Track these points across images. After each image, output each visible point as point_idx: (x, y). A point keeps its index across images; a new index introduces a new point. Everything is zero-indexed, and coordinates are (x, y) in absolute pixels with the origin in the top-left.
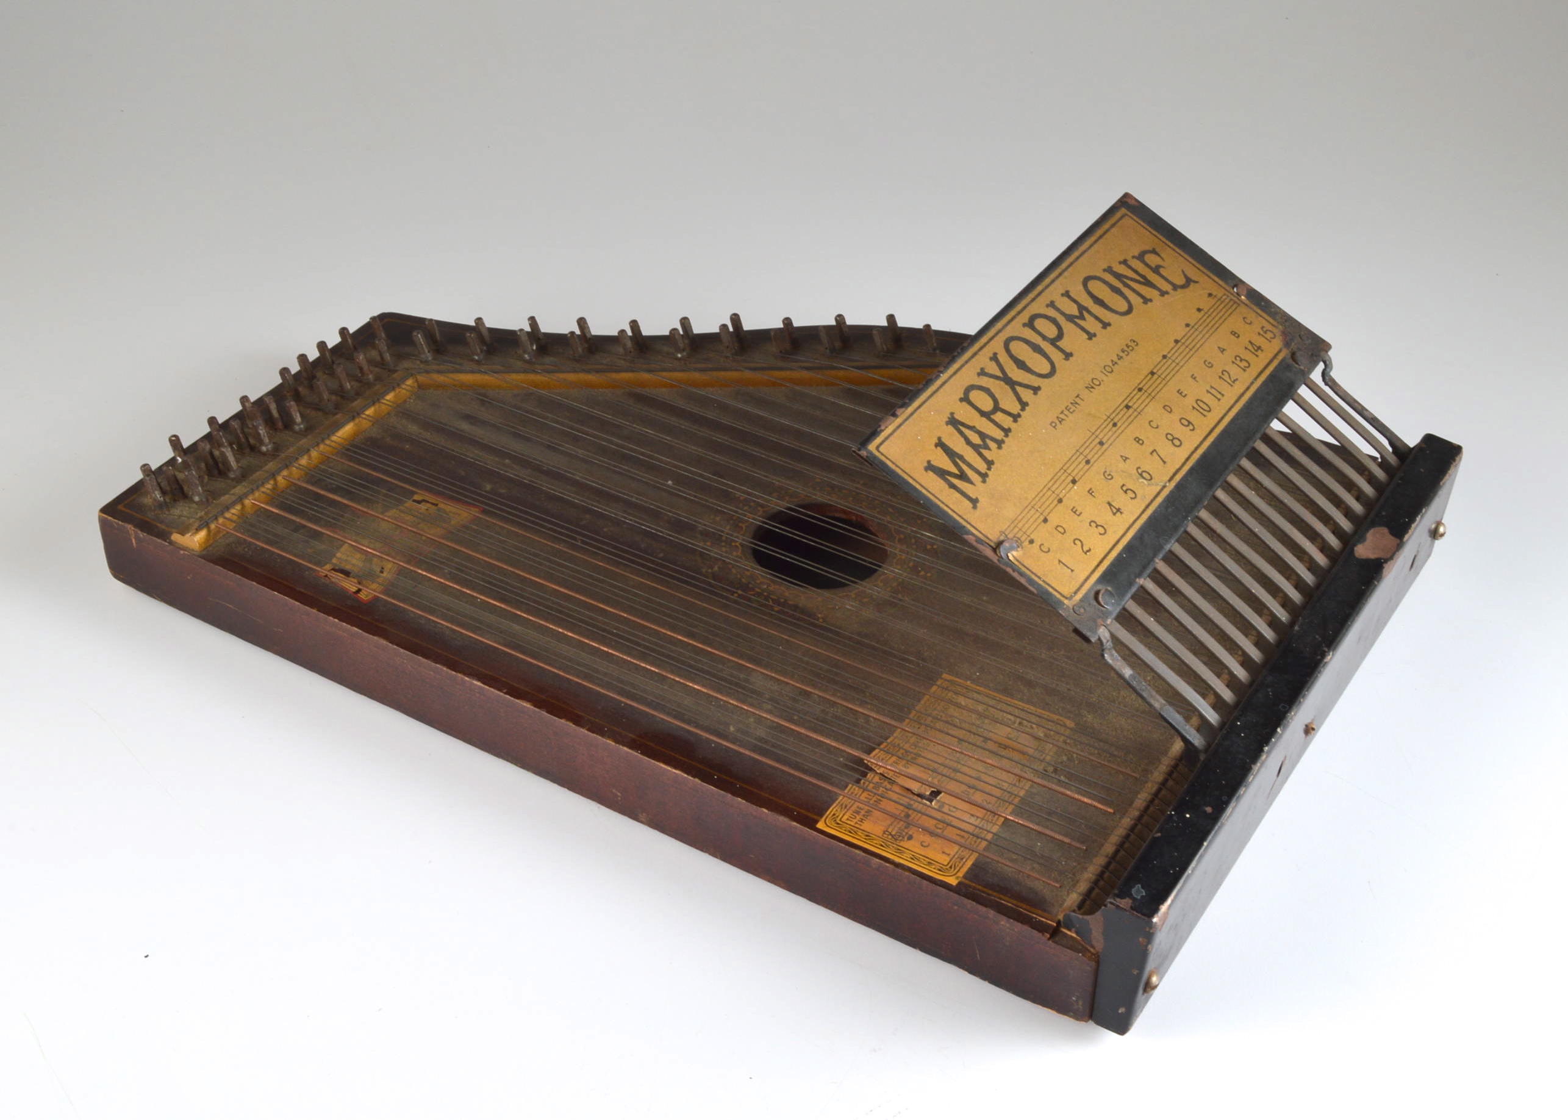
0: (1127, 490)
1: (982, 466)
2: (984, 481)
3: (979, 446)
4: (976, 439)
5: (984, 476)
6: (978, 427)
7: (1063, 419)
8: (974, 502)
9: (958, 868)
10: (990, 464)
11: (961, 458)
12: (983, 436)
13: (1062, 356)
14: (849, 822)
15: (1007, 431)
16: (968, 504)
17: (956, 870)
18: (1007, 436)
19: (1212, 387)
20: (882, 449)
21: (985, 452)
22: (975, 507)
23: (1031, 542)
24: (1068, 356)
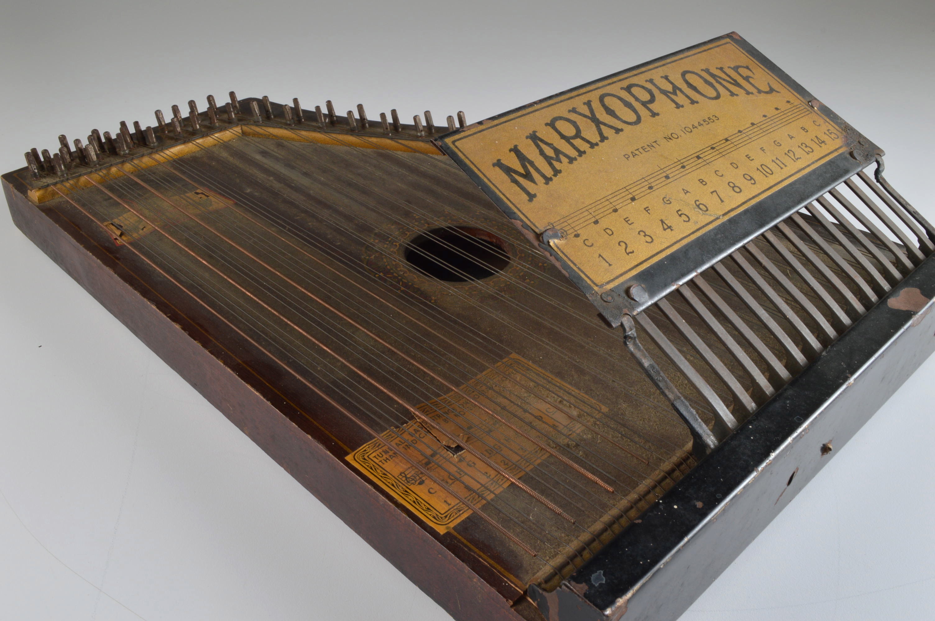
0: (682, 214)
1: (549, 172)
2: (546, 184)
3: (552, 158)
4: (550, 152)
5: (548, 180)
6: (555, 145)
7: (636, 155)
8: (531, 197)
9: (453, 519)
10: (556, 172)
11: (532, 163)
12: (557, 152)
13: (648, 113)
14: (375, 460)
15: (582, 153)
16: (525, 197)
17: (450, 521)
18: (580, 156)
19: (777, 158)
20: (458, 143)
21: (555, 163)
22: (530, 201)
23: (577, 236)
24: (654, 114)
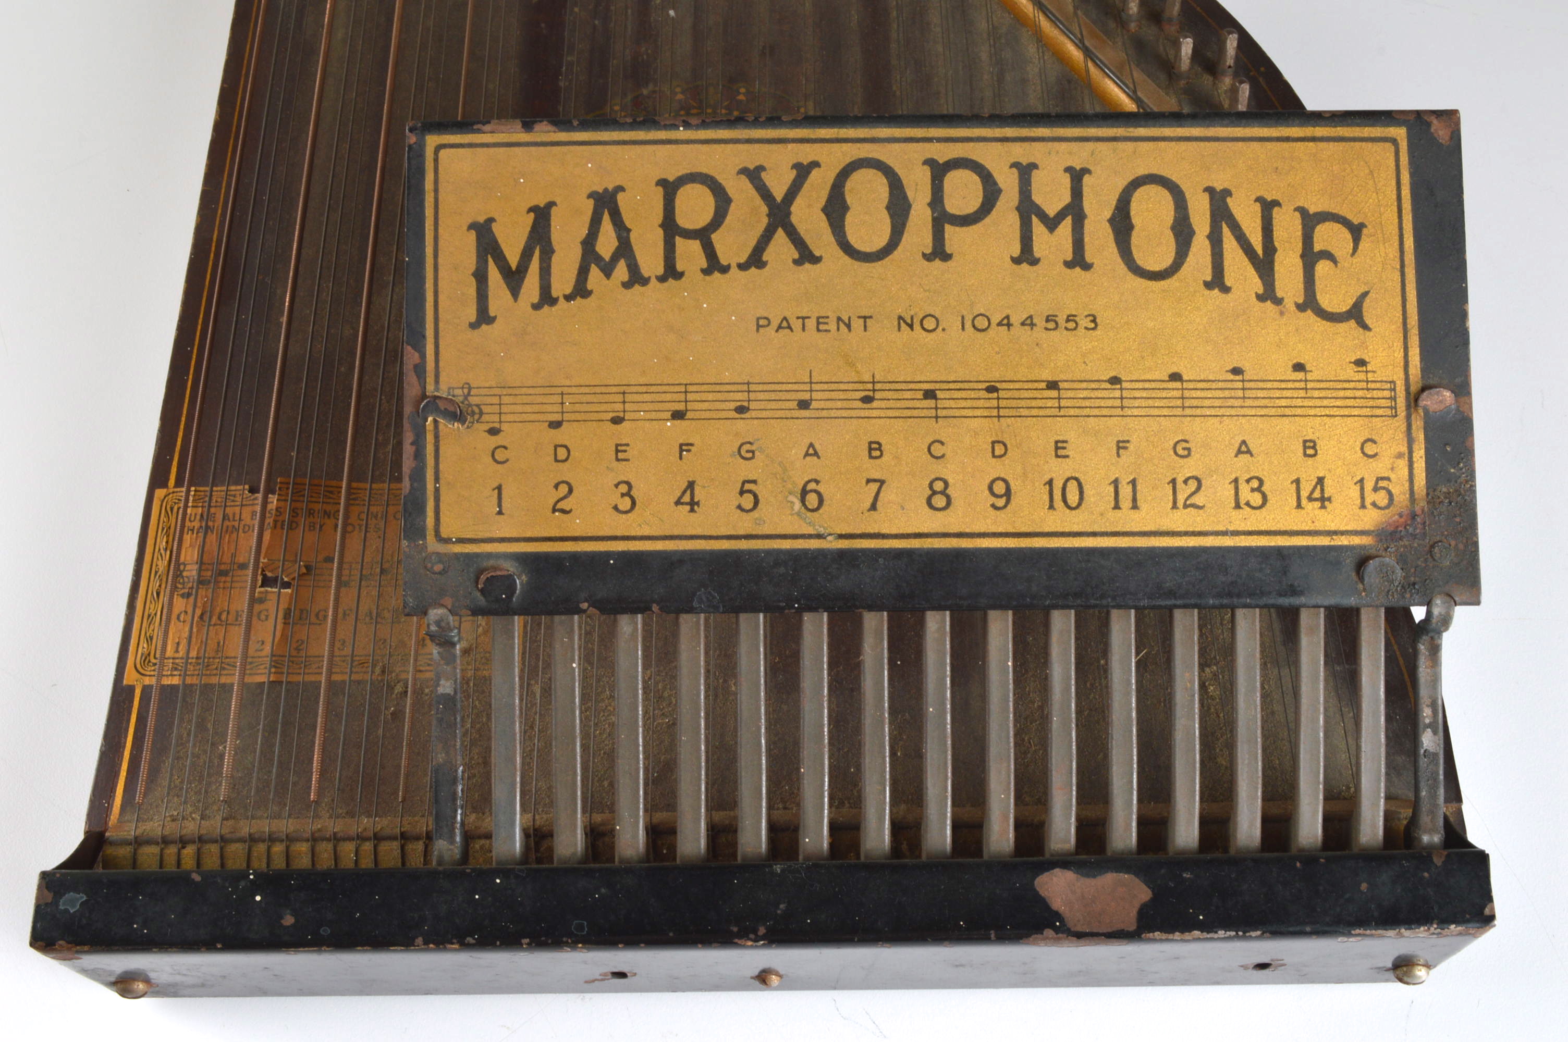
0: (750, 491)
1: (563, 286)
2: (536, 307)
3: (598, 259)
4: (607, 244)
5: (547, 298)
6: (633, 236)
7: (789, 327)
8: (484, 317)
10: (581, 290)
11: (548, 253)
12: (625, 249)
13: (928, 245)
15: (671, 272)
16: (471, 313)
18: (662, 279)
19: (1133, 482)
20: (443, 153)
21: (595, 273)
22: (474, 326)
23: (493, 432)
24: (939, 252)
